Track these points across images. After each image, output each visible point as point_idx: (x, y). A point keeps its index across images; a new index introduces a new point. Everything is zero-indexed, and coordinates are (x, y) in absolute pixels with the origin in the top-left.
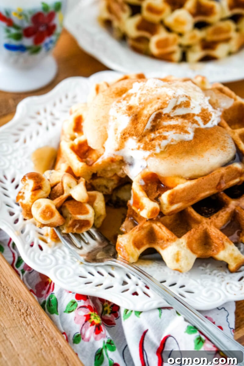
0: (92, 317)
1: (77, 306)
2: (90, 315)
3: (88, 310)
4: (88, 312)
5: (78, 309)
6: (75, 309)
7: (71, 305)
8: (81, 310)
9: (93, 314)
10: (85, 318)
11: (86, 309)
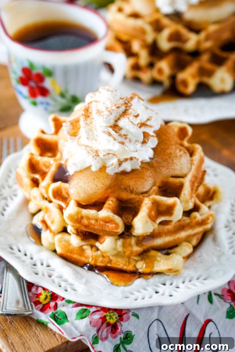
0: (108, 318)
1: (90, 312)
2: (105, 316)
3: (102, 312)
4: (102, 314)
5: (91, 314)
6: (89, 314)
7: (82, 312)
8: (95, 314)
9: (107, 315)
10: (101, 320)
11: (100, 312)
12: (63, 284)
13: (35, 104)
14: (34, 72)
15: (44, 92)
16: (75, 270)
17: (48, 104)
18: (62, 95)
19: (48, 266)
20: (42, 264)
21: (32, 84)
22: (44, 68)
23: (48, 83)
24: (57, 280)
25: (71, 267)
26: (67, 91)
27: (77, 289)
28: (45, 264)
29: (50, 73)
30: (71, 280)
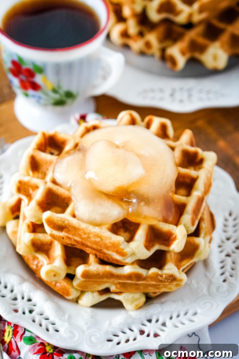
12: (44, 323)
13: (27, 95)
14: (24, 67)
15: (35, 87)
16: (57, 304)
17: (40, 98)
18: (55, 91)
19: (29, 300)
20: (23, 298)
21: (23, 77)
22: (34, 64)
23: (39, 79)
24: (37, 319)
25: (53, 302)
26: (59, 87)
27: (59, 329)
28: (26, 298)
29: (41, 70)
30: (52, 318)
